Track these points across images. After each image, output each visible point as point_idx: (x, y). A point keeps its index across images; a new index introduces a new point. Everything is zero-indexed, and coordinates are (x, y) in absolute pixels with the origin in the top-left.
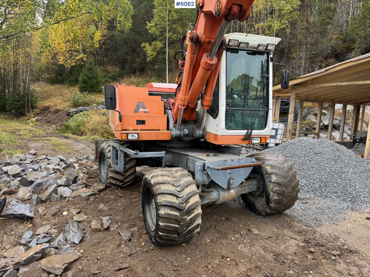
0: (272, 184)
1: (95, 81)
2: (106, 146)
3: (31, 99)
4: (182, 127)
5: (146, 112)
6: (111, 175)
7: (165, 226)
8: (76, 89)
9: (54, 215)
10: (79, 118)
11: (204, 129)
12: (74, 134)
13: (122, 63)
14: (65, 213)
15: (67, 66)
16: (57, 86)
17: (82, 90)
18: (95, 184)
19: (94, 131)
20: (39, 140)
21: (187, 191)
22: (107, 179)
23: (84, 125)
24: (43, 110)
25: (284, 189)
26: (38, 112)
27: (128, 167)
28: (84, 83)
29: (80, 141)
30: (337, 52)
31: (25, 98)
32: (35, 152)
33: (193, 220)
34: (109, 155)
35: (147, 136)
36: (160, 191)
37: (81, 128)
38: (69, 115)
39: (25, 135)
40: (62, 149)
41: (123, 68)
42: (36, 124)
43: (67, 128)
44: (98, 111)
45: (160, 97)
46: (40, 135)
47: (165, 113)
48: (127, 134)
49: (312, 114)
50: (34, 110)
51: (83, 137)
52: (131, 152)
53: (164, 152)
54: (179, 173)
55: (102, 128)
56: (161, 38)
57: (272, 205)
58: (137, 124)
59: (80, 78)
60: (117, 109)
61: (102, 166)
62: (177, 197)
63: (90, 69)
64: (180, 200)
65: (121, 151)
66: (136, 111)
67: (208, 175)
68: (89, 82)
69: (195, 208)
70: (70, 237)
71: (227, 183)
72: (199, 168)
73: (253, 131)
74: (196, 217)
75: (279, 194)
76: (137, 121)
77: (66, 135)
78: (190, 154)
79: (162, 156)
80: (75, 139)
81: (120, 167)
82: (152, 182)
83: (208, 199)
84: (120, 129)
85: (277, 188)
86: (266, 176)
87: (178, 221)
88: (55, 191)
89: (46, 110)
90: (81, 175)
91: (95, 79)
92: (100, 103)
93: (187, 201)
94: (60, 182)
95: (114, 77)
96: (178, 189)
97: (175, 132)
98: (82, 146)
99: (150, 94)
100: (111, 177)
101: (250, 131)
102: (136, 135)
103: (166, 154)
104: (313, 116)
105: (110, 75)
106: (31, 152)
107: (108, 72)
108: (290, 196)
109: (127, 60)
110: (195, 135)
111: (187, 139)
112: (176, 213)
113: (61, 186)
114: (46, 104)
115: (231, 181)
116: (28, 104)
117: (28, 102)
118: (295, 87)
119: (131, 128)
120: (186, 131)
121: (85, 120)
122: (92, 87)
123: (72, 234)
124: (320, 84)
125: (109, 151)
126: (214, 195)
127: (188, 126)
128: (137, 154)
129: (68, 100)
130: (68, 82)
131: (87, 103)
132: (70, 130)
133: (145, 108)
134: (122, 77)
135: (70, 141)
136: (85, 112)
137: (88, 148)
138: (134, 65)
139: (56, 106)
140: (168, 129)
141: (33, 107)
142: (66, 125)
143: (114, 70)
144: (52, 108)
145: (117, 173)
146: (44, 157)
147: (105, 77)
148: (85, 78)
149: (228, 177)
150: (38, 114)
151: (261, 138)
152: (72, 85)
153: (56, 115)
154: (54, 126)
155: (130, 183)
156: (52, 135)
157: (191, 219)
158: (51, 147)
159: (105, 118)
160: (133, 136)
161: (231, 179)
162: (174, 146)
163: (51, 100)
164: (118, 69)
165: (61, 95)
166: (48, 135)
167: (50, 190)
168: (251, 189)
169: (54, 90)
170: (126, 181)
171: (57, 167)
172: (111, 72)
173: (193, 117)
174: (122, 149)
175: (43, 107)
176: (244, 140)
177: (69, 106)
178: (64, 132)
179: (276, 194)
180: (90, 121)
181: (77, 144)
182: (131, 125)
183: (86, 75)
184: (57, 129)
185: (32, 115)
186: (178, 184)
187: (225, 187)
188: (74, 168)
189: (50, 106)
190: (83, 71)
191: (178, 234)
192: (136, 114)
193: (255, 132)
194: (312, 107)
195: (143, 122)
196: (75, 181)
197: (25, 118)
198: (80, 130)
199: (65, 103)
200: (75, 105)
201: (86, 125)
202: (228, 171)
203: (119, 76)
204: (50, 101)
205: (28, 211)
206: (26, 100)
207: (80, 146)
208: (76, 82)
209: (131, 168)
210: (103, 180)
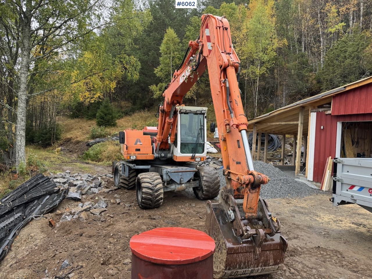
0: (203, 182)
1: (110, 116)
2: (119, 164)
3: (56, 132)
4: (160, 152)
5: (142, 144)
6: (121, 181)
7: (145, 197)
8: (93, 122)
9: (92, 198)
10: (97, 148)
11: (173, 153)
12: (93, 160)
13: (134, 100)
14: (97, 198)
15: (87, 103)
16: (77, 120)
17: (99, 124)
18: (112, 187)
19: (109, 158)
20: (68, 165)
21: (156, 182)
22: (119, 183)
23: (101, 153)
24: (65, 141)
25: (210, 184)
26: (62, 143)
27: (131, 176)
28: (101, 118)
29: (98, 166)
30: (313, 91)
31: (51, 131)
32: (70, 171)
33: (159, 195)
34: (121, 169)
35: (141, 158)
36: (143, 181)
37: (98, 156)
38: (89, 145)
39: (56, 161)
40: (86, 170)
41: (134, 104)
42: (61, 153)
43: (88, 156)
44: (113, 142)
45: (149, 136)
46: (66, 161)
47: (152, 144)
48: (130, 156)
49: (288, 143)
50: (58, 141)
51: (100, 163)
52: (131, 165)
53: (150, 166)
54: (154, 174)
55: (115, 155)
56: (167, 80)
57: (204, 193)
58: (136, 151)
59: (97, 114)
60: (125, 143)
61: (116, 177)
62: (151, 184)
63: (106, 107)
64: (152, 185)
65: (127, 165)
66: (136, 144)
67: (169, 177)
68: (105, 117)
69: (159, 189)
70: (101, 205)
71: (179, 180)
72: (165, 173)
73: (196, 154)
74: (160, 194)
75: (207, 187)
76: (136, 149)
77: (87, 161)
78: (163, 167)
79: (149, 168)
80: (94, 164)
81: (126, 174)
82: (140, 178)
83: (170, 189)
84: (126, 153)
85: (206, 183)
86: (201, 177)
87: (151, 195)
88: (90, 189)
89: (68, 141)
90: (103, 183)
91: (110, 115)
92: (114, 135)
93: (156, 186)
94: (91, 185)
95: (126, 112)
96: (152, 180)
97: (156, 155)
98: (100, 169)
99: (144, 134)
100: (121, 182)
101: (194, 154)
102: (135, 157)
103: (151, 167)
104: (289, 145)
105: (123, 110)
106: (67, 172)
107: (121, 107)
108: (213, 188)
109: (138, 97)
110: (167, 157)
111: (163, 159)
112: (150, 191)
113: (92, 187)
114: (69, 136)
115: (182, 179)
116: (53, 137)
117: (54, 135)
118: (256, 124)
119: (132, 153)
120: (163, 155)
121: (102, 149)
122: (108, 121)
123: (101, 204)
124: (270, 123)
125: (121, 167)
126: (173, 187)
127: (164, 152)
128: (134, 166)
129: (87, 133)
130: (86, 116)
131: (103, 135)
132: (90, 157)
133: (140, 142)
134: (134, 112)
135: (91, 166)
136: (102, 143)
137: (105, 170)
138: (144, 102)
139: (77, 138)
140: (153, 153)
141: (57, 139)
142: (86, 154)
143: (127, 106)
144: (73, 140)
145: (125, 179)
146: (77, 174)
147: (119, 112)
148: (102, 114)
149: (180, 177)
150: (61, 145)
151: (201, 158)
152: (90, 119)
153: (77, 145)
154: (75, 155)
155: (132, 186)
156: (76, 161)
157: (158, 194)
158: (79, 169)
159: (117, 148)
160: (133, 157)
161: (182, 178)
162: (157, 163)
163: (72, 132)
164: (130, 105)
165: (80, 128)
166: (72, 162)
167: (87, 189)
168: (196, 185)
169: (74, 124)
170: (130, 185)
171: (87, 179)
172: (124, 107)
173: (167, 147)
174: (127, 164)
175: (66, 139)
176: (191, 159)
177: (88, 138)
178: (85, 159)
179: (205, 187)
180: (106, 150)
181: (96, 167)
182: (133, 151)
183: (102, 112)
184: (80, 157)
185: (57, 146)
186: (152, 178)
187: (179, 182)
188: (98, 179)
189: (72, 138)
190: (100, 108)
191: (151, 201)
192: (136, 146)
193: (197, 155)
194: (289, 138)
195: (139, 150)
196: (100, 186)
197: (51, 148)
198: (98, 158)
199: (84, 135)
200: (93, 137)
201: (103, 153)
202: (180, 174)
203: (130, 111)
204: (71, 134)
205: (78, 196)
206: (52, 132)
207: (99, 169)
208: (93, 116)
209: (133, 177)
210: (116, 185)
